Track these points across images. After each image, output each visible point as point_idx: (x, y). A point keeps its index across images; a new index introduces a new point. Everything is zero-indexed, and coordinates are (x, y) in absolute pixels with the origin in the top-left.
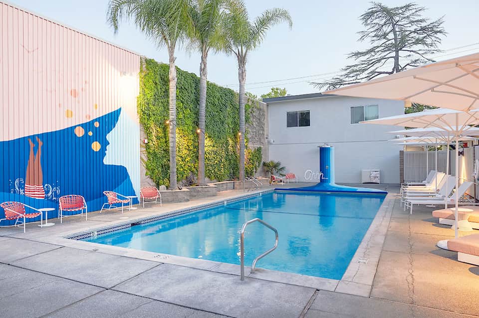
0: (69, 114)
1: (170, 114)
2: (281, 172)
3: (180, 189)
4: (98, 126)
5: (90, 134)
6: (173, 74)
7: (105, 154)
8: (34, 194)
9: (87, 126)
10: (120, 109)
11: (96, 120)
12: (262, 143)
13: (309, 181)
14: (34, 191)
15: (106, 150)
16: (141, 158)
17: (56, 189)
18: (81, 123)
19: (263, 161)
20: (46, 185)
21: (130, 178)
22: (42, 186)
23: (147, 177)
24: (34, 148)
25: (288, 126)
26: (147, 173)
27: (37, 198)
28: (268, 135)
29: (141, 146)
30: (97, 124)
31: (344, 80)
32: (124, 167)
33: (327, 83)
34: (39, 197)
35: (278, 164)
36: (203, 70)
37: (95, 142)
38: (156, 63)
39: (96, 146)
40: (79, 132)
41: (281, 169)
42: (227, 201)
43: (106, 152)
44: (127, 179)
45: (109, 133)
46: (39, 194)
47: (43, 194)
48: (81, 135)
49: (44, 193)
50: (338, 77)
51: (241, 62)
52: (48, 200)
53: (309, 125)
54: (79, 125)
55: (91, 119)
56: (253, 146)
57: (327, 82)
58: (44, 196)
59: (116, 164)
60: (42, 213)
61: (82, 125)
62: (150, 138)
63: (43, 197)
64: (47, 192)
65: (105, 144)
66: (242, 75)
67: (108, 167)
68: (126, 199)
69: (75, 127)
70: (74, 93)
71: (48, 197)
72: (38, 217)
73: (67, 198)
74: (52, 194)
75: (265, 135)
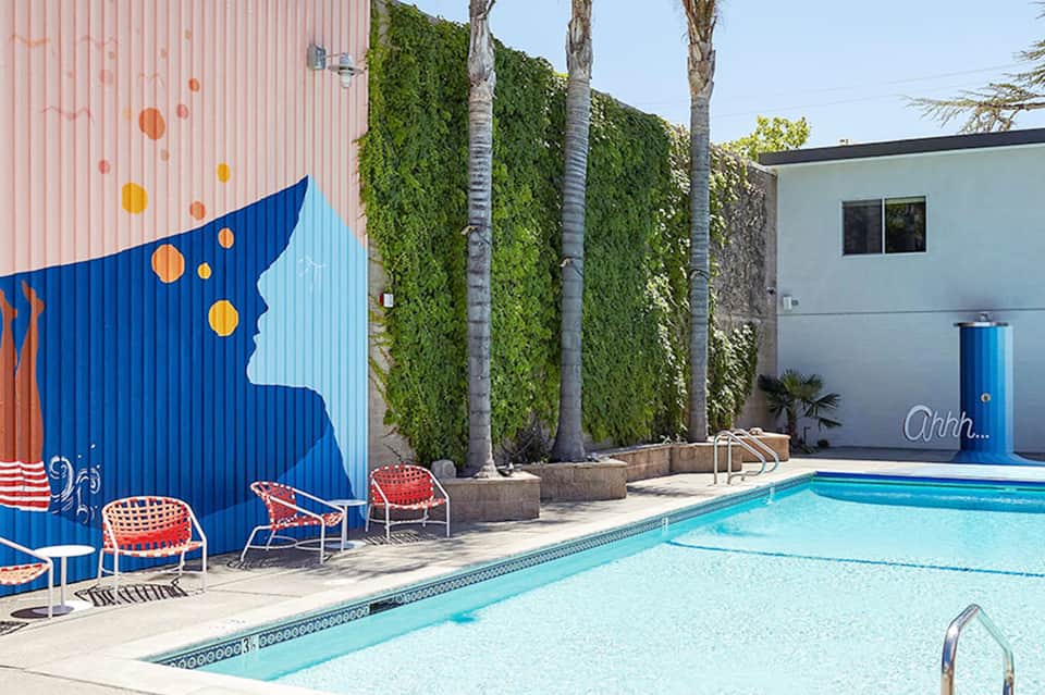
0: (134, 199)
1: (471, 203)
2: (823, 414)
3: (505, 475)
4: (229, 245)
5: (205, 271)
6: (483, 59)
7: (254, 346)
8: (14, 494)
9: (194, 244)
10: (305, 181)
11: (222, 222)
12: (756, 308)
13: (922, 446)
14: (14, 484)
15: (257, 332)
16: (372, 363)
17: (89, 474)
18: (172, 233)
19: (760, 370)
20: (56, 459)
21: (336, 434)
22: (42, 464)
23: (391, 428)
24: (14, 321)
25: (847, 251)
26: (388, 414)
27: (23, 508)
28: (774, 283)
29: (372, 318)
30: (226, 239)
31: (1027, 90)
32: (314, 392)
33: (969, 103)
34: (29, 504)
35: (814, 383)
36: (579, 48)
37: (219, 304)
38: (424, 17)
39: (223, 318)
40: (168, 268)
41: (823, 400)
42: (670, 517)
43: (258, 339)
44: (326, 437)
45: (267, 267)
46: (30, 494)
47: (44, 494)
48: (172, 278)
49: (48, 488)
50: (1010, 81)
51: (697, 22)
52: (60, 514)
53: (922, 248)
54: (166, 241)
55: (208, 219)
56: (727, 318)
57: (969, 97)
58: (48, 499)
59: (291, 385)
60: (50, 565)
61: (176, 241)
62: (402, 290)
63: (44, 504)
64: (58, 486)
65: (252, 308)
66: (702, 67)
67: (261, 393)
68: (332, 510)
69: (155, 245)
70: (152, 124)
71: (60, 504)
72: (38, 578)
73: (129, 509)
74: (75, 490)
75: (767, 281)
